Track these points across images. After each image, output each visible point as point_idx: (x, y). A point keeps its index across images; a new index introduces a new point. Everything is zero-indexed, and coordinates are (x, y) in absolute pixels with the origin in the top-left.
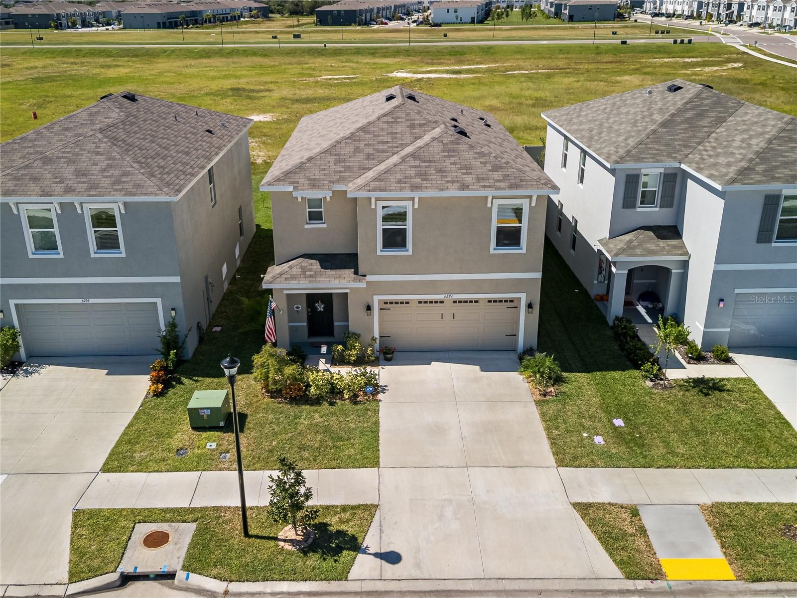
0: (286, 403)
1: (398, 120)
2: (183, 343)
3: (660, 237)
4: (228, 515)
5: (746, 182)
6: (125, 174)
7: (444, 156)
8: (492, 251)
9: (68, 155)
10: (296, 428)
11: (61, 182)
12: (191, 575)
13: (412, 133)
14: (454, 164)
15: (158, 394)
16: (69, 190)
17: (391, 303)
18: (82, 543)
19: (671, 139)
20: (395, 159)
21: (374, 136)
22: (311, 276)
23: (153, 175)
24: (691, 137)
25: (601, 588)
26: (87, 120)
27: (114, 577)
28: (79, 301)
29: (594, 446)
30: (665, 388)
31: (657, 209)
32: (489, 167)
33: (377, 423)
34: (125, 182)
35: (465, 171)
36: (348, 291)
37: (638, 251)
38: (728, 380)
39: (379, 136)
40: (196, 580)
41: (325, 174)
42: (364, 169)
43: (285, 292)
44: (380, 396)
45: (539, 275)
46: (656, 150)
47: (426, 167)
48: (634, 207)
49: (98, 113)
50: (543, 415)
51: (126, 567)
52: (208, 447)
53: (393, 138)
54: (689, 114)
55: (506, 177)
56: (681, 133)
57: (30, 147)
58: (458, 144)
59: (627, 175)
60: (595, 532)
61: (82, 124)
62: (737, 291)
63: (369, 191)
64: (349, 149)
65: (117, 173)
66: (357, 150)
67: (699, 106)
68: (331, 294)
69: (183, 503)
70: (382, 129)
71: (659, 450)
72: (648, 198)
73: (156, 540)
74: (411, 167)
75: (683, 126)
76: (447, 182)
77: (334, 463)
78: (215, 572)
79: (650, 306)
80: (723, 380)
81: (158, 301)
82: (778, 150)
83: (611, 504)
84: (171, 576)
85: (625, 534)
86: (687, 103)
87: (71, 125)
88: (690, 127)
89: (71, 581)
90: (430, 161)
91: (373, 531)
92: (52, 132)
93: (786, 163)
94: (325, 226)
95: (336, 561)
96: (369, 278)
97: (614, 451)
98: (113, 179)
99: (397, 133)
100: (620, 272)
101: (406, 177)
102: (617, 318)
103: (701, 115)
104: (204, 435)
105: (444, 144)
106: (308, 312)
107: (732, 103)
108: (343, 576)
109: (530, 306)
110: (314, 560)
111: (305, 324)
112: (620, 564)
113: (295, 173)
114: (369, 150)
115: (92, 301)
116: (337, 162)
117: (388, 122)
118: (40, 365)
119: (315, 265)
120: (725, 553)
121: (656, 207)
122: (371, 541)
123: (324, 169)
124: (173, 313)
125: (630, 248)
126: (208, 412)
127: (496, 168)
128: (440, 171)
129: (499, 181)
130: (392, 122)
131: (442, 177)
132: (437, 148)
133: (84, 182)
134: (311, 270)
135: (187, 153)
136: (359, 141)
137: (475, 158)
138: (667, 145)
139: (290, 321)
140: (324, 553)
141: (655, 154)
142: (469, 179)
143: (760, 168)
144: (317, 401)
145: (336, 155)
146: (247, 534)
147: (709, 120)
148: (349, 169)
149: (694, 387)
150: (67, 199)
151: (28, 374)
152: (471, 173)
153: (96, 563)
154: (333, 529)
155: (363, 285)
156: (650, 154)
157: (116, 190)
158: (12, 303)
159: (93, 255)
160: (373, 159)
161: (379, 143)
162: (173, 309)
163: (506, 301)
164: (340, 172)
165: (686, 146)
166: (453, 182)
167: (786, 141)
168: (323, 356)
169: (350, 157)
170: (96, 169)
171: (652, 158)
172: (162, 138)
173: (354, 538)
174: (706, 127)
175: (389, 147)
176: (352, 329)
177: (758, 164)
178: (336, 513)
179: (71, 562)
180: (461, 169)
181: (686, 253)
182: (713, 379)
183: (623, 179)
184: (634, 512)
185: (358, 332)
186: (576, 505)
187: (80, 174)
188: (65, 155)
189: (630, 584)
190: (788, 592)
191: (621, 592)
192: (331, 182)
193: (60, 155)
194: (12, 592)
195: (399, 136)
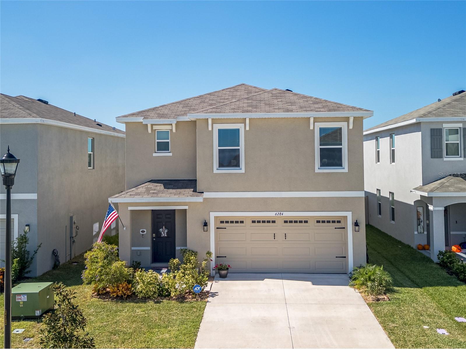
1: (238, 90)
2: (32, 259)
7: (273, 99)
8: (317, 170)
17: (227, 222)
21: (218, 97)
22: (154, 193)
29: (438, 335)
31: (462, 159)
32: (310, 102)
35: (290, 104)
36: (186, 207)
39: (222, 96)
41: (173, 112)
43: (130, 208)
44: (209, 299)
46: (453, 111)
47: (257, 103)
48: (441, 157)
55: (325, 106)
59: (431, 129)
63: (206, 113)
64: (196, 102)
66: (203, 102)
68: (174, 211)
70: (225, 94)
74: (244, 103)
76: (274, 109)
81: (16, 216)
90: (260, 101)
94: (171, 154)
96: (206, 195)
99: (236, 95)
100: (437, 209)
101: (239, 107)
105: (273, 94)
106: (153, 238)
109: (356, 224)
111: (149, 248)
113: (148, 111)
116: (185, 107)
119: (160, 187)
121: (461, 157)
124: (27, 228)
125: (444, 187)
126: (25, 298)
127: (316, 103)
128: (269, 105)
129: (319, 108)
130: (233, 91)
132: (267, 95)
134: (154, 190)
136: (205, 99)
137: (299, 99)
139: (133, 245)
141: (453, 113)
142: (293, 107)
144: (143, 300)
145: (184, 104)
148: (193, 109)
152: (295, 105)
155: (199, 199)
156: (448, 113)
161: (221, 99)
162: (27, 225)
163: (334, 222)
164: (185, 111)
166: (279, 109)
169: (196, 105)
171: (450, 115)
176: (190, 245)
180: (286, 103)
183: (428, 133)
185: (195, 249)
192: (176, 115)
195: (238, 96)
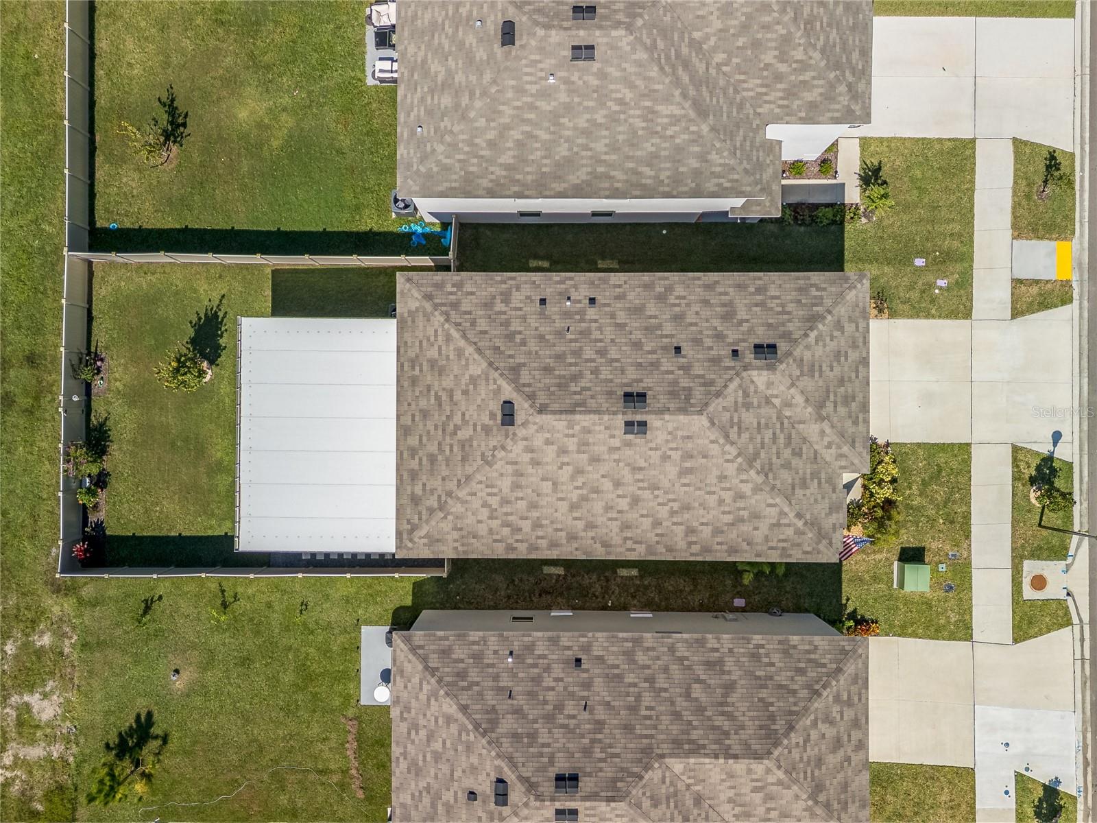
1: (736, 420)
7: (820, 376)
12: (1070, 554)
13: (759, 406)
14: (831, 367)
21: (763, 447)
32: (836, 332)
33: (919, 445)
34: (849, 695)
35: (842, 357)
39: (763, 444)
41: (823, 498)
42: (816, 458)
44: (882, 442)
47: (835, 396)
51: (1061, 594)
53: (767, 426)
55: (851, 320)
58: (802, 360)
66: (787, 466)
69: (1007, 573)
70: (751, 439)
73: (1039, 582)
76: (857, 377)
77: (965, 475)
83: (1013, 294)
85: (1040, 294)
89: (1071, 624)
90: (828, 391)
91: (1035, 448)
97: (955, 276)
99: (759, 424)
105: (802, 374)
108: (1070, 465)
113: (820, 529)
114: (787, 453)
116: (804, 485)
122: (1045, 448)
123: (816, 500)
128: (841, 381)
129: (857, 327)
130: (740, 428)
131: (850, 380)
132: (807, 383)
140: (1054, 477)
145: (793, 488)
148: (815, 475)
152: (846, 353)
154: (1034, 472)
157: (860, 699)
160: (801, 449)
161: (774, 443)
164: (820, 483)
166: (857, 371)
169: (797, 473)
170: (830, 732)
173: (1042, 460)
178: (1020, 471)
179: (1058, 630)
184: (1019, 281)
186: (1013, 317)
187: (837, 744)
188: (809, 775)
189: (1076, 303)
190: (1082, 217)
191: (1081, 308)
192: (834, 491)
193: (809, 779)
194: (1078, 656)
195: (763, 421)
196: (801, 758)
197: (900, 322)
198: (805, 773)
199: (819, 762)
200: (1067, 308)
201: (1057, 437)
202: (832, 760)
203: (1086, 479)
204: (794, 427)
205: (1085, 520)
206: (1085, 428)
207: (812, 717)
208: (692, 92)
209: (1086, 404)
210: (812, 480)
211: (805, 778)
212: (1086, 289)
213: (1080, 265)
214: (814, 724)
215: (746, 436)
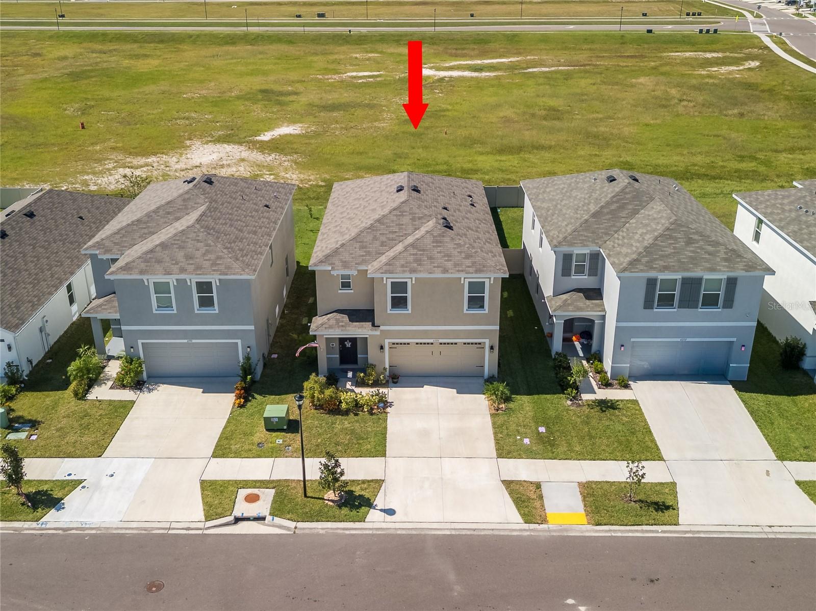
0: (326, 414)
1: (404, 213)
2: (255, 370)
3: (588, 298)
4: (294, 485)
5: (633, 270)
6: (219, 258)
7: (434, 246)
8: (465, 312)
9: (179, 242)
10: (333, 431)
11: (177, 263)
12: (275, 518)
13: (413, 225)
14: (440, 252)
15: (241, 406)
16: (182, 270)
17: (397, 344)
18: (209, 500)
19: (597, 228)
20: (400, 247)
21: (387, 226)
22: (342, 326)
23: (237, 259)
24: (612, 226)
25: (510, 528)
26: (182, 205)
27: (231, 518)
28: (185, 341)
29: (523, 445)
30: (579, 405)
31: (586, 277)
32: (463, 255)
33: (386, 428)
34: (219, 264)
35: (447, 258)
36: (368, 336)
37: (570, 308)
38: (622, 401)
39: (390, 227)
40: (278, 520)
41: (353, 258)
42: (379, 254)
43: (325, 336)
44: (388, 410)
45: (498, 328)
46: (585, 236)
47: (421, 255)
48: (570, 275)
49: (189, 199)
50: (494, 424)
51: (237, 513)
52: (277, 442)
53: (400, 229)
54: (614, 207)
55: (474, 263)
56: (605, 223)
57: (145, 228)
58: (443, 236)
59: (564, 254)
60: (512, 497)
61: (178, 209)
62: (632, 340)
63: (382, 273)
64: (369, 238)
65: (213, 257)
66: (375, 238)
67: (622, 199)
68: (356, 338)
69: (266, 477)
70: (393, 221)
71: (563, 448)
72: (580, 270)
73: (252, 499)
74: (411, 254)
75: (608, 217)
76: (434, 267)
77: (358, 454)
78: (288, 516)
79: (585, 343)
80: (618, 401)
81: (239, 341)
82: (660, 246)
83: (525, 481)
84: (263, 519)
85: (529, 498)
86: (614, 197)
87: (171, 210)
88: (612, 218)
89: (206, 520)
90: (424, 250)
91: (381, 494)
92: (158, 216)
93: (663, 256)
94: (352, 291)
95: (358, 512)
96: (382, 328)
97: (534, 448)
98: (211, 262)
99: (402, 225)
100: (558, 321)
101: (407, 263)
102: (557, 353)
103: (622, 207)
104: (274, 434)
105: (434, 237)
106: (340, 348)
107: (647, 197)
108: (363, 520)
109: (492, 348)
110: (345, 511)
111: (338, 356)
112: (523, 515)
113: (333, 256)
114: (383, 238)
115: (194, 341)
116: (362, 247)
117: (396, 215)
118: (156, 383)
119: (346, 318)
120: (585, 510)
121: (585, 275)
122: (379, 502)
123: (352, 254)
124: (249, 349)
125: (565, 306)
126: (277, 420)
127: (468, 257)
128: (431, 258)
129: (469, 267)
130: (400, 215)
131: (432, 263)
132: (429, 240)
133: (192, 264)
134: (342, 322)
135: (255, 233)
136: (377, 230)
137: (454, 248)
138: (593, 232)
139: (327, 354)
140: (351, 508)
141: (582, 240)
142: (449, 265)
143: (644, 260)
144: (346, 413)
145: (360, 242)
146: (306, 496)
147: (627, 212)
148: (368, 253)
149: (598, 406)
150: (182, 276)
151: (150, 391)
152: (451, 260)
153: (219, 510)
154: (357, 494)
155: (378, 333)
156: (580, 240)
157: (214, 270)
158: (140, 342)
159: (196, 312)
160: (386, 246)
161: (390, 232)
162: (249, 347)
163: (476, 344)
164: (363, 256)
165: (606, 234)
166: (438, 267)
167: (667, 238)
168: (349, 380)
169: (370, 244)
170: (198, 254)
171: (581, 243)
172: (237, 220)
173: (369, 499)
174: (624, 217)
175: (397, 236)
176: (370, 361)
177: (644, 256)
178: (359, 484)
179: (204, 510)
180: (444, 256)
181: (604, 310)
182: (612, 401)
183: (562, 257)
184: (538, 486)
185: (374, 363)
186: (504, 482)
187: (189, 257)
188: (176, 242)
189: (526, 526)
190: (615, 531)
191: (521, 530)
192: (356, 264)
193: (173, 242)
194: (174, 525)
195: (404, 227)
196: (189, 238)
197: (489, 419)
198: (178, 240)
199: (181, 248)
200: (520, 520)
201: (391, 512)
202: (180, 255)
203: (347, 532)
204: (400, 242)
205: (307, 531)
206: (399, 532)
207: (212, 244)
208: (605, 211)
209: (423, 533)
210: (365, 252)
211: (175, 240)
212: (541, 534)
213: (566, 530)
214: (207, 245)
215: (395, 218)
